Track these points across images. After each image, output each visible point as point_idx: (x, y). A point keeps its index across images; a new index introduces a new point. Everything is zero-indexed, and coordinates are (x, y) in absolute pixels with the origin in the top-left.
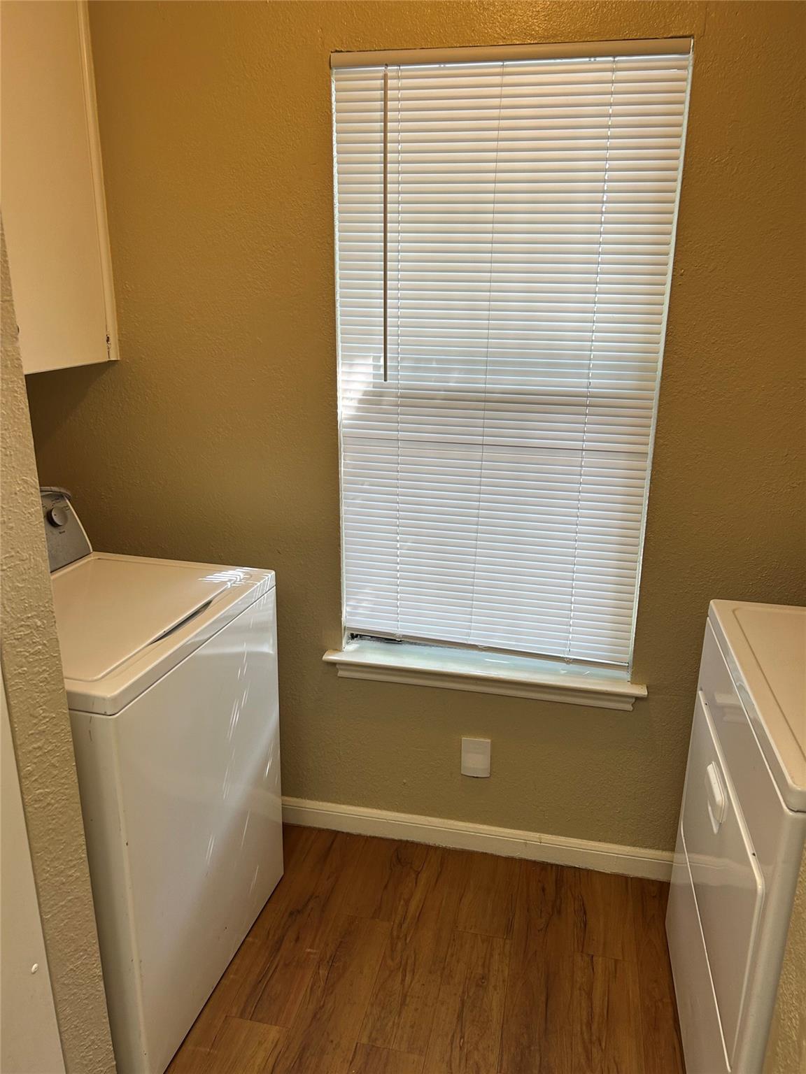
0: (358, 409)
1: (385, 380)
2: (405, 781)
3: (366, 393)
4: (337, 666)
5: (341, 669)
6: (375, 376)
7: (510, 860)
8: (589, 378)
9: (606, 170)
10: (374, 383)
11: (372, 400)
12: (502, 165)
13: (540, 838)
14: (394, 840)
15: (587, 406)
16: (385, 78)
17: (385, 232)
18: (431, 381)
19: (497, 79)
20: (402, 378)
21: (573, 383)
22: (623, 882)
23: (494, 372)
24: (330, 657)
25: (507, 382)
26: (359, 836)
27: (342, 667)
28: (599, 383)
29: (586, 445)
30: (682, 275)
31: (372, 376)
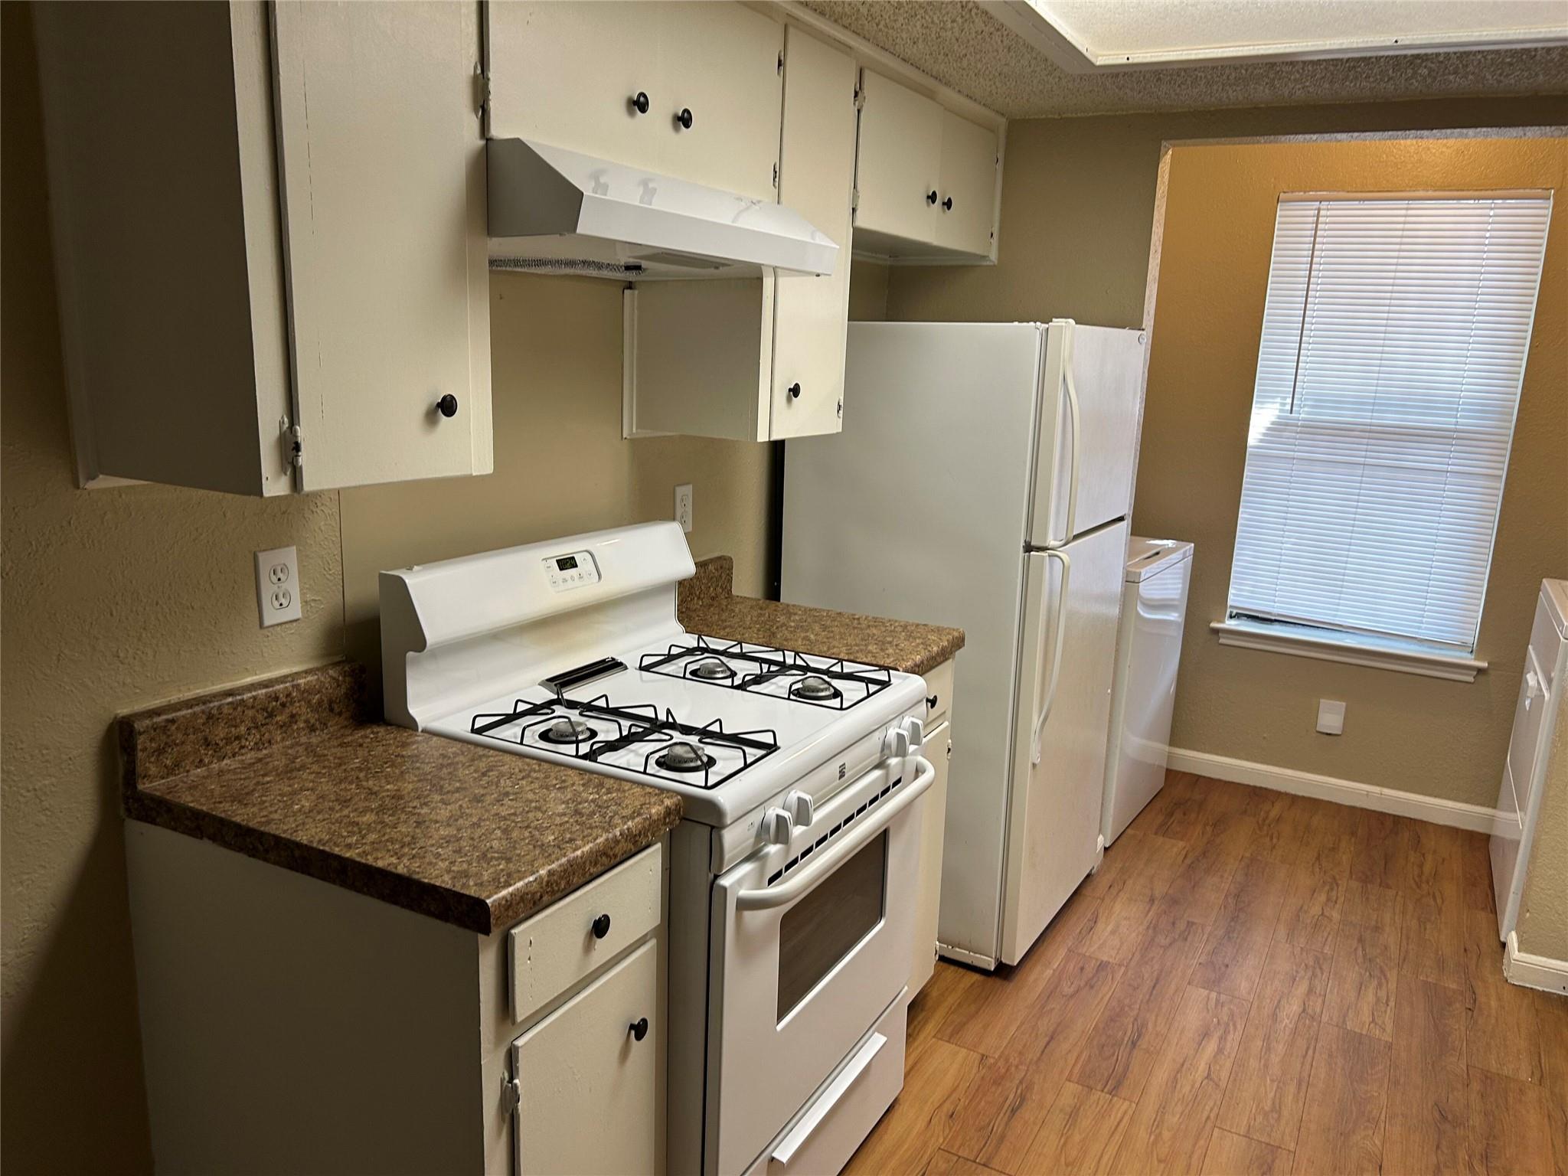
0: (1265, 435)
1: (1291, 413)
2: (1265, 735)
3: (1273, 423)
4: (1220, 634)
5: (1224, 638)
6: (1281, 411)
7: (1352, 809)
8: (1457, 418)
9: (1483, 266)
10: (1279, 416)
11: (1278, 429)
12: (1401, 261)
13: (1381, 791)
14: (1248, 786)
15: (1454, 439)
16: (1319, 210)
17: (1305, 310)
18: (1327, 416)
19: (1403, 212)
20: (1303, 414)
21: (1446, 422)
22: (1454, 832)
23: (1378, 411)
24: (1214, 625)
25: (1390, 419)
26: (1219, 781)
27: (1225, 635)
28: (1465, 422)
29: (1450, 468)
30: (1537, 346)
31: (1278, 411)
